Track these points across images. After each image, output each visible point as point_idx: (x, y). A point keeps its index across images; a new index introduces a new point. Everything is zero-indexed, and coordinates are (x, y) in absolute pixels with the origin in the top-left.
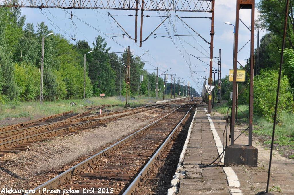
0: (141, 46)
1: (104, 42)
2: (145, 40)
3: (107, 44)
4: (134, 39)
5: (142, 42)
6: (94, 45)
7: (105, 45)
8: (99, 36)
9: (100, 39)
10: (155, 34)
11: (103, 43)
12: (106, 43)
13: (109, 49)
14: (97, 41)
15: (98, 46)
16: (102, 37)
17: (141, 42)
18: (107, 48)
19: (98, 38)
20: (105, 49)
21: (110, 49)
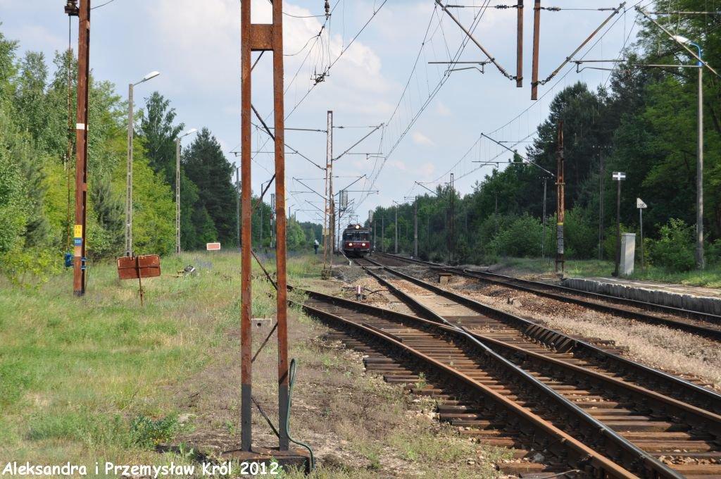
0: (534, 97)
1: (168, 109)
2: (548, 79)
3: (175, 114)
4: (514, 78)
5: (539, 86)
6: (143, 115)
7: (170, 118)
8: (156, 94)
9: (156, 103)
10: (578, 63)
11: (165, 113)
12: (172, 112)
13: (180, 128)
14: (148, 106)
15: (152, 119)
16: (162, 98)
17: (535, 85)
18: (174, 124)
19: (153, 100)
20: (170, 128)
21: (184, 128)
